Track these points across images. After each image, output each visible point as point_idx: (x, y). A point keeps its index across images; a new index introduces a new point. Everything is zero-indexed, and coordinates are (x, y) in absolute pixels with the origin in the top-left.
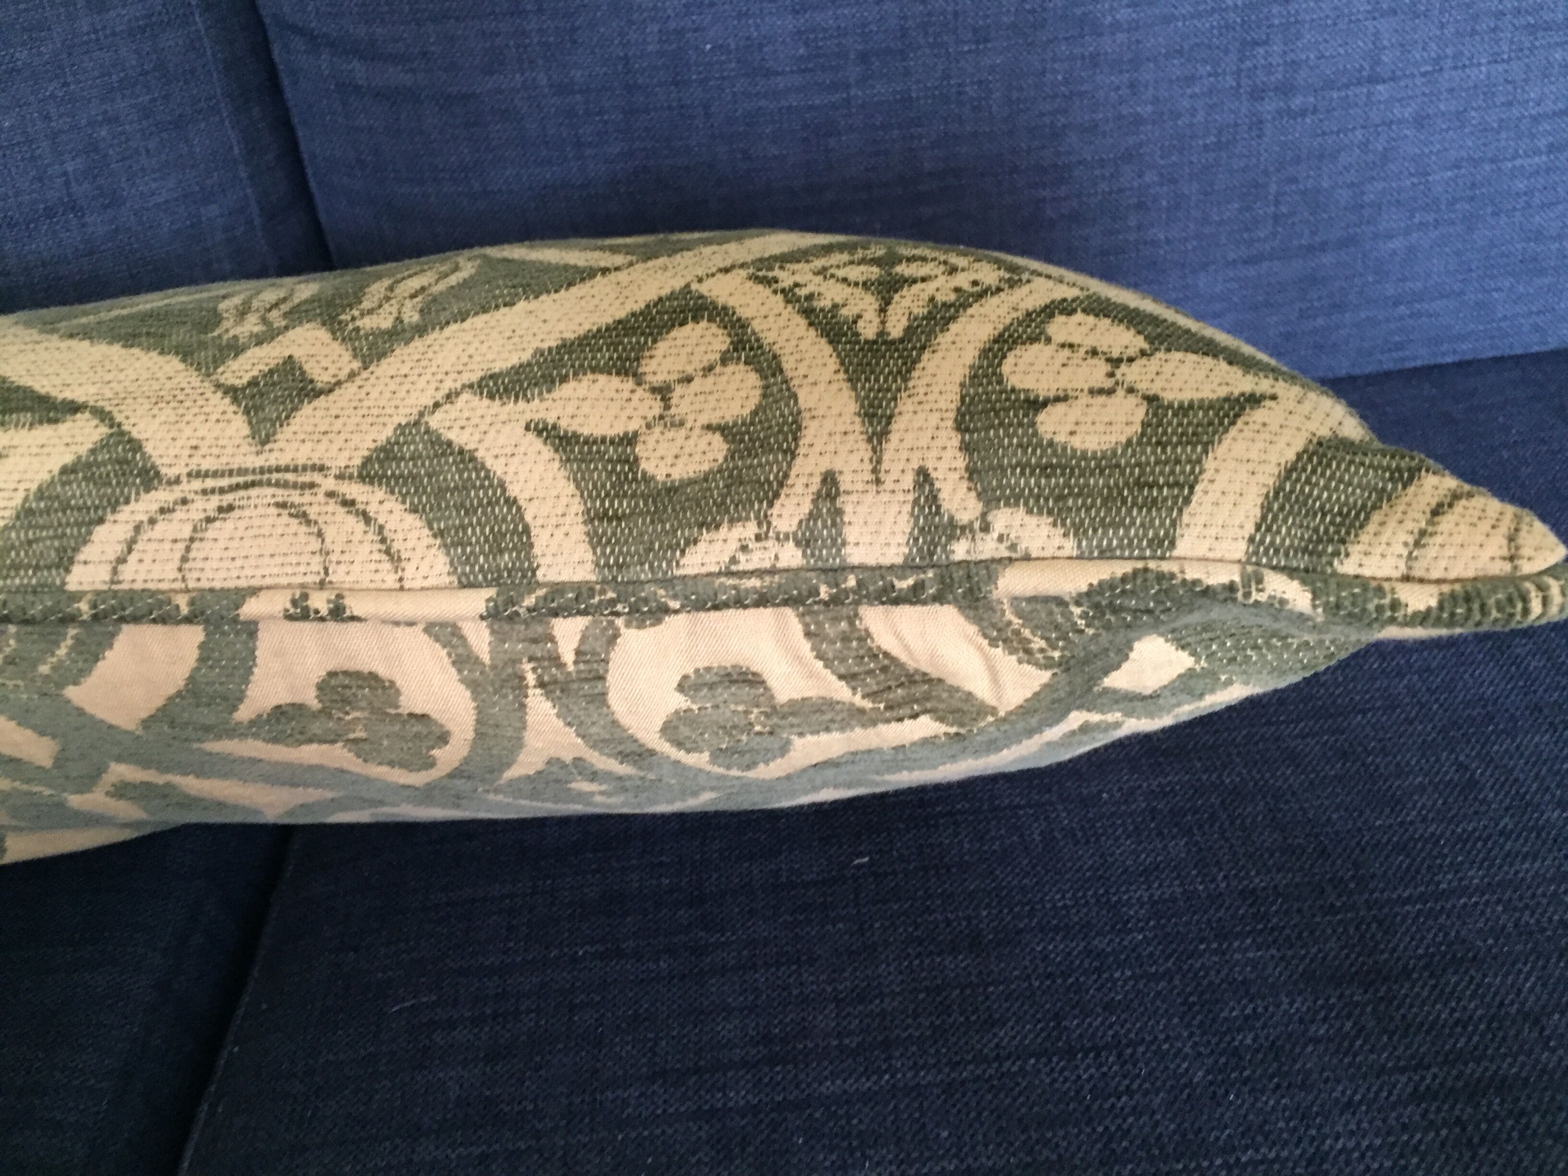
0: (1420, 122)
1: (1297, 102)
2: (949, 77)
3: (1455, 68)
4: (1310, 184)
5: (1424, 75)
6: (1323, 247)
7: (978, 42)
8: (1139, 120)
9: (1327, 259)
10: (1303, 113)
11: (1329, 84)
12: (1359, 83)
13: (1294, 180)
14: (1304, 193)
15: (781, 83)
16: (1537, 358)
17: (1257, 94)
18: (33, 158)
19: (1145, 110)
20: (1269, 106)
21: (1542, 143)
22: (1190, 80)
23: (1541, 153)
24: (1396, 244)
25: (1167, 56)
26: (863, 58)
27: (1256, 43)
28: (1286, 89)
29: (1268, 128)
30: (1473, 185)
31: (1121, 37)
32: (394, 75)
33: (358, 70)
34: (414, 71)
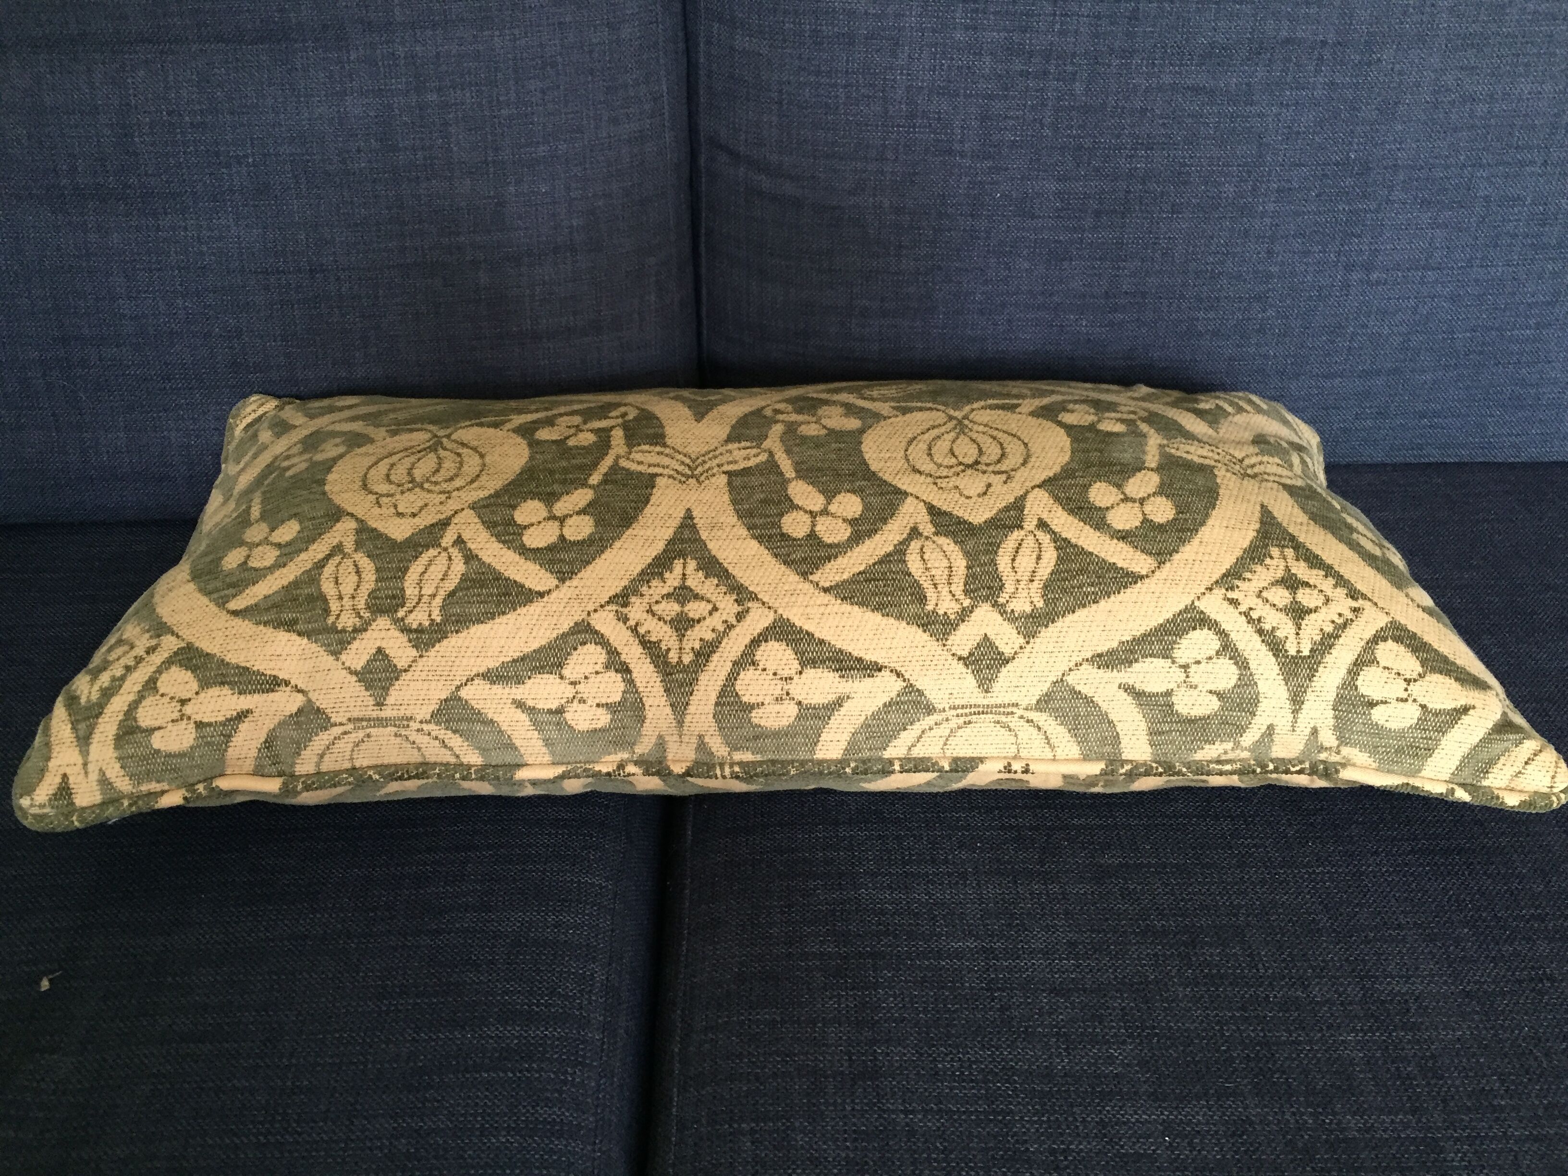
0: (1454, 299)
1: (1375, 276)
3: (1482, 266)
4: (1375, 330)
5: (1459, 268)
6: (1378, 373)
7: (1173, 213)
8: (1269, 276)
9: (1380, 381)
11: (1398, 267)
12: (1417, 269)
13: (1365, 326)
14: (1370, 336)
15: (1039, 223)
16: (1512, 466)
17: (1349, 268)
18: (554, 215)
19: (1274, 269)
20: (1355, 276)
21: (1532, 322)
22: (1307, 253)
23: (1531, 329)
24: (1429, 377)
25: (1294, 236)
26: (1098, 214)
27: (1353, 235)
28: (1368, 268)
29: (1353, 291)
30: (1484, 343)
31: (1266, 221)
32: (789, 188)
33: (765, 182)
34: (803, 187)
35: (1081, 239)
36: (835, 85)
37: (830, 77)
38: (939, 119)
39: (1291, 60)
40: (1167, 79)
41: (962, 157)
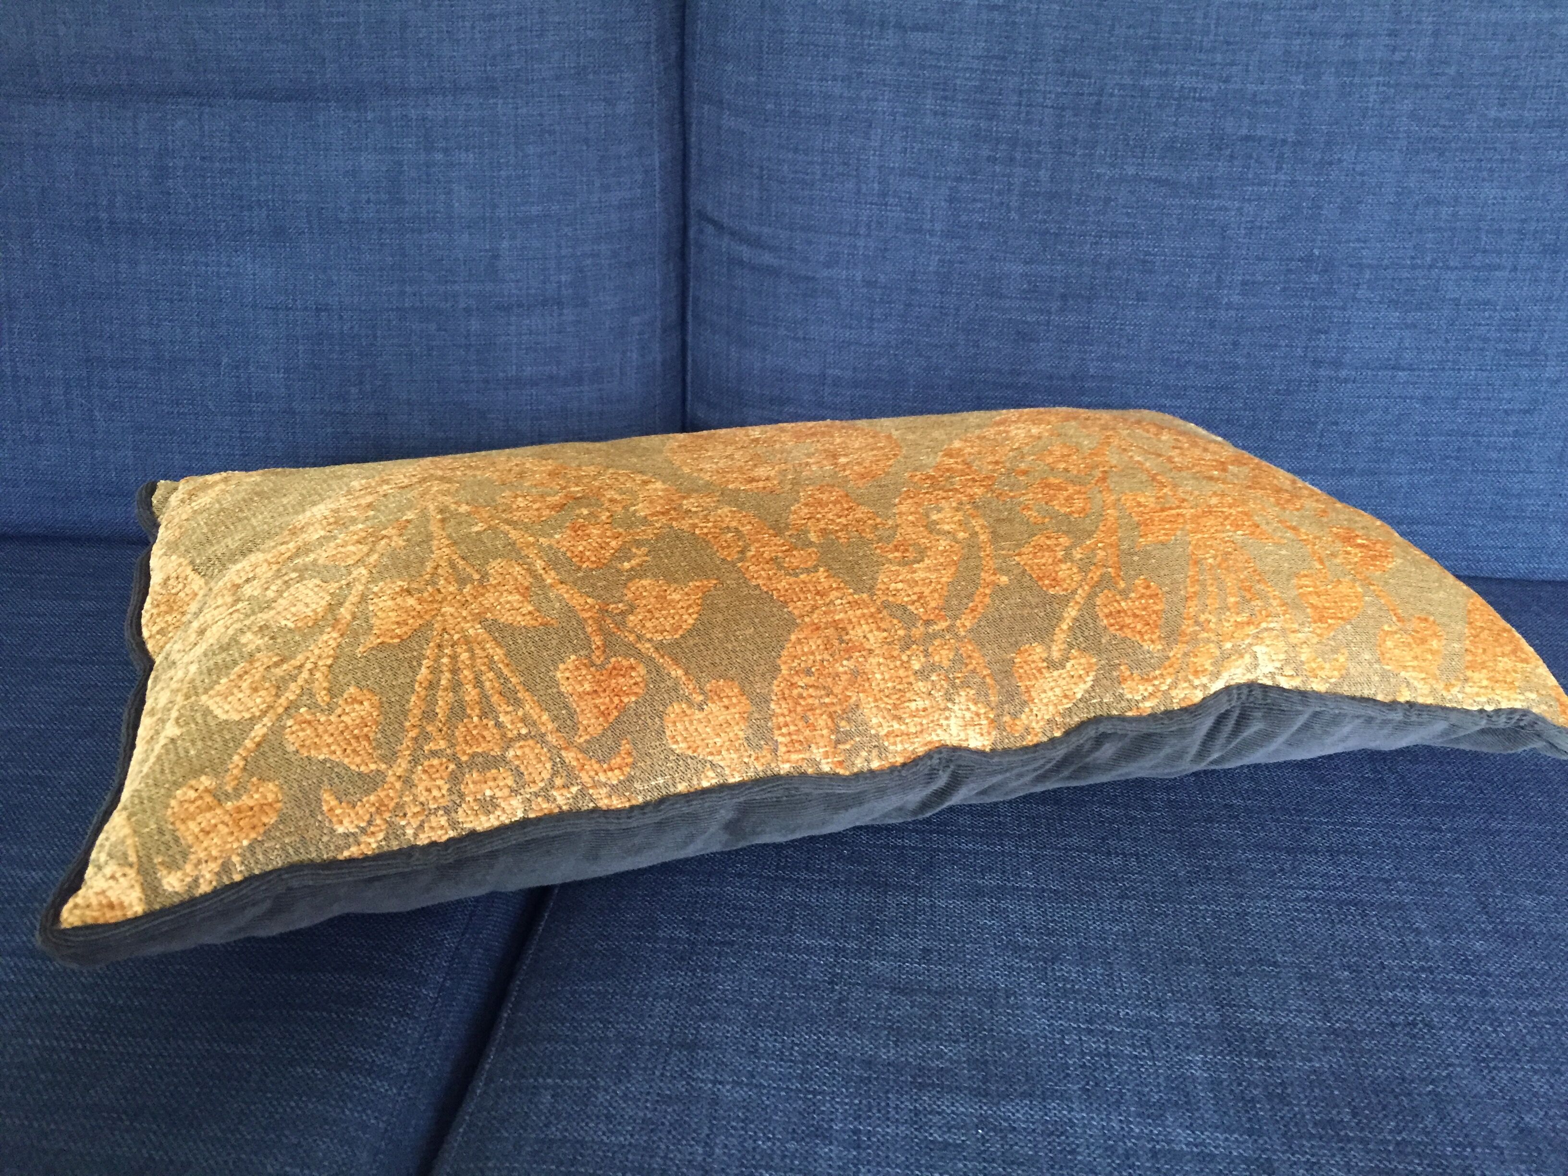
0: (1426, 400)
1: (1343, 373)
2: (1116, 318)
3: (1453, 369)
4: (1346, 428)
6: (1351, 472)
7: (1138, 300)
8: (1236, 367)
10: (1346, 381)
11: (1366, 366)
12: (1386, 368)
13: (1336, 423)
14: (1341, 433)
15: (1007, 304)
17: (1317, 363)
19: (1240, 361)
20: (1324, 373)
21: (1511, 429)
22: (1274, 347)
23: (1509, 436)
24: (1404, 480)
25: (1261, 329)
26: (1064, 297)
27: (1320, 331)
28: (1337, 364)
29: (1322, 387)
31: (1232, 313)
32: (767, 258)
33: (745, 252)
34: (780, 258)
35: (1049, 322)
36: (811, 163)
37: (807, 155)
38: (910, 198)
39: (1251, 157)
40: (1131, 171)
41: (931, 236)
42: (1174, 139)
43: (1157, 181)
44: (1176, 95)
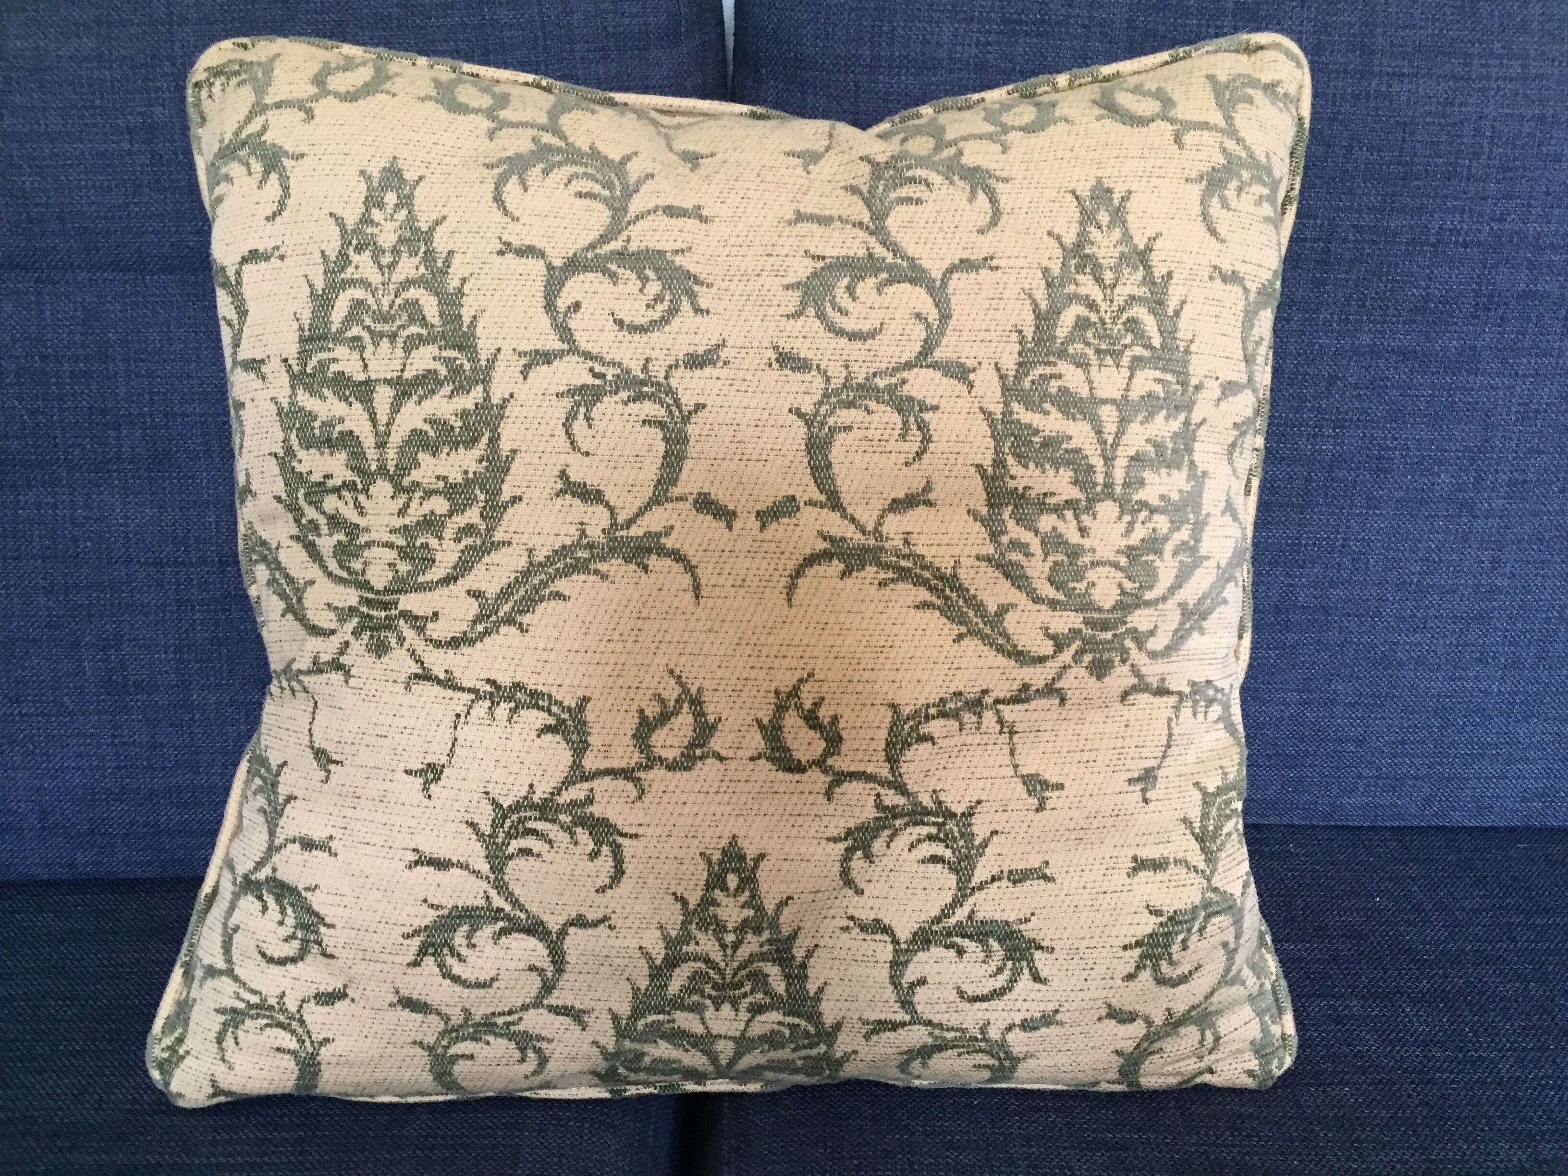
7: (1368, 508)
25: (1530, 542)
31: (1493, 522)
42: (1427, 299)
43: (1404, 354)
44: (1432, 240)
